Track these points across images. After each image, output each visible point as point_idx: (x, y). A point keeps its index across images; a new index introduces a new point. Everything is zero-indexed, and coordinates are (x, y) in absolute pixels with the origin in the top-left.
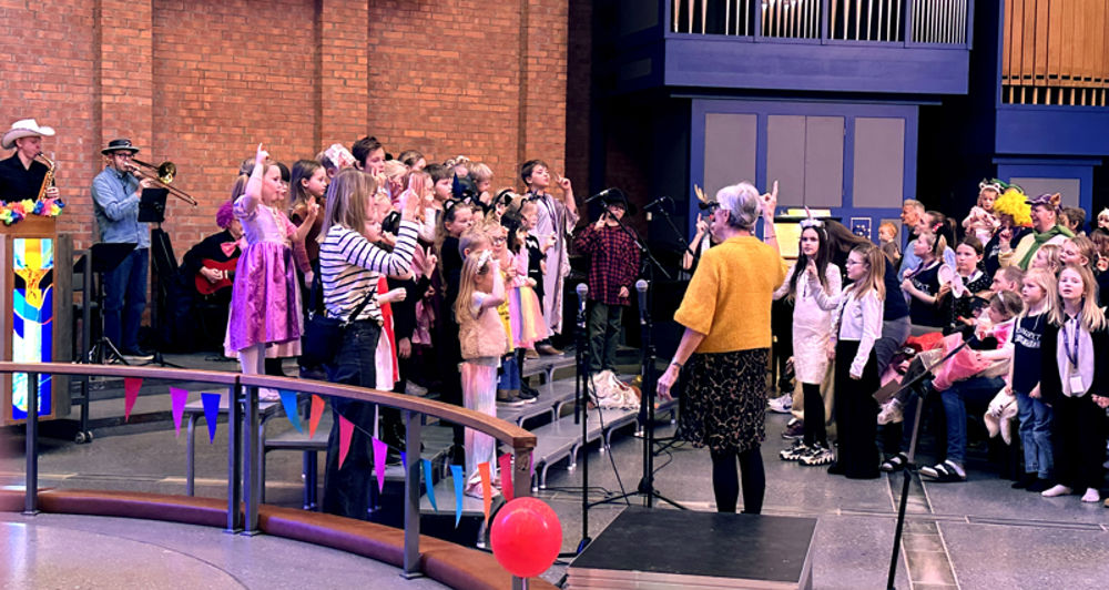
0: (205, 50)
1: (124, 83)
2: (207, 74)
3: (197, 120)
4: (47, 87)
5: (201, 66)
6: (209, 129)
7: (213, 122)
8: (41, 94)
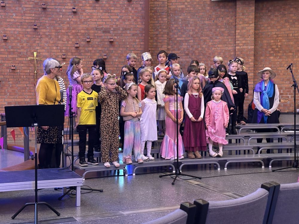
0: (279, 27)
1: (244, 42)
2: (279, 36)
3: (275, 52)
4: (219, 46)
5: (277, 33)
6: (279, 54)
7: (281, 52)
8: (217, 48)
